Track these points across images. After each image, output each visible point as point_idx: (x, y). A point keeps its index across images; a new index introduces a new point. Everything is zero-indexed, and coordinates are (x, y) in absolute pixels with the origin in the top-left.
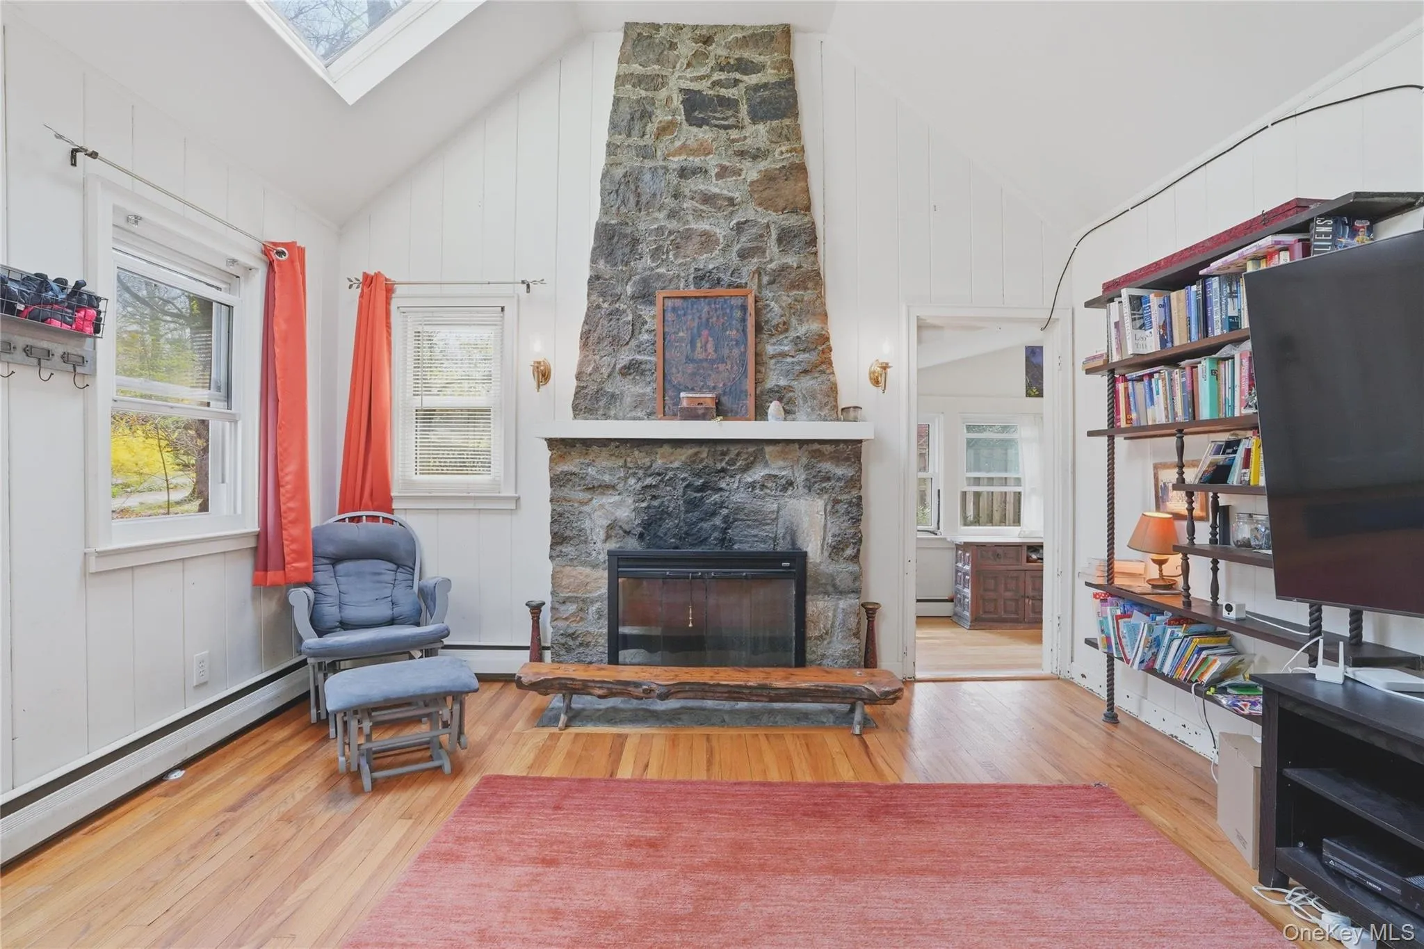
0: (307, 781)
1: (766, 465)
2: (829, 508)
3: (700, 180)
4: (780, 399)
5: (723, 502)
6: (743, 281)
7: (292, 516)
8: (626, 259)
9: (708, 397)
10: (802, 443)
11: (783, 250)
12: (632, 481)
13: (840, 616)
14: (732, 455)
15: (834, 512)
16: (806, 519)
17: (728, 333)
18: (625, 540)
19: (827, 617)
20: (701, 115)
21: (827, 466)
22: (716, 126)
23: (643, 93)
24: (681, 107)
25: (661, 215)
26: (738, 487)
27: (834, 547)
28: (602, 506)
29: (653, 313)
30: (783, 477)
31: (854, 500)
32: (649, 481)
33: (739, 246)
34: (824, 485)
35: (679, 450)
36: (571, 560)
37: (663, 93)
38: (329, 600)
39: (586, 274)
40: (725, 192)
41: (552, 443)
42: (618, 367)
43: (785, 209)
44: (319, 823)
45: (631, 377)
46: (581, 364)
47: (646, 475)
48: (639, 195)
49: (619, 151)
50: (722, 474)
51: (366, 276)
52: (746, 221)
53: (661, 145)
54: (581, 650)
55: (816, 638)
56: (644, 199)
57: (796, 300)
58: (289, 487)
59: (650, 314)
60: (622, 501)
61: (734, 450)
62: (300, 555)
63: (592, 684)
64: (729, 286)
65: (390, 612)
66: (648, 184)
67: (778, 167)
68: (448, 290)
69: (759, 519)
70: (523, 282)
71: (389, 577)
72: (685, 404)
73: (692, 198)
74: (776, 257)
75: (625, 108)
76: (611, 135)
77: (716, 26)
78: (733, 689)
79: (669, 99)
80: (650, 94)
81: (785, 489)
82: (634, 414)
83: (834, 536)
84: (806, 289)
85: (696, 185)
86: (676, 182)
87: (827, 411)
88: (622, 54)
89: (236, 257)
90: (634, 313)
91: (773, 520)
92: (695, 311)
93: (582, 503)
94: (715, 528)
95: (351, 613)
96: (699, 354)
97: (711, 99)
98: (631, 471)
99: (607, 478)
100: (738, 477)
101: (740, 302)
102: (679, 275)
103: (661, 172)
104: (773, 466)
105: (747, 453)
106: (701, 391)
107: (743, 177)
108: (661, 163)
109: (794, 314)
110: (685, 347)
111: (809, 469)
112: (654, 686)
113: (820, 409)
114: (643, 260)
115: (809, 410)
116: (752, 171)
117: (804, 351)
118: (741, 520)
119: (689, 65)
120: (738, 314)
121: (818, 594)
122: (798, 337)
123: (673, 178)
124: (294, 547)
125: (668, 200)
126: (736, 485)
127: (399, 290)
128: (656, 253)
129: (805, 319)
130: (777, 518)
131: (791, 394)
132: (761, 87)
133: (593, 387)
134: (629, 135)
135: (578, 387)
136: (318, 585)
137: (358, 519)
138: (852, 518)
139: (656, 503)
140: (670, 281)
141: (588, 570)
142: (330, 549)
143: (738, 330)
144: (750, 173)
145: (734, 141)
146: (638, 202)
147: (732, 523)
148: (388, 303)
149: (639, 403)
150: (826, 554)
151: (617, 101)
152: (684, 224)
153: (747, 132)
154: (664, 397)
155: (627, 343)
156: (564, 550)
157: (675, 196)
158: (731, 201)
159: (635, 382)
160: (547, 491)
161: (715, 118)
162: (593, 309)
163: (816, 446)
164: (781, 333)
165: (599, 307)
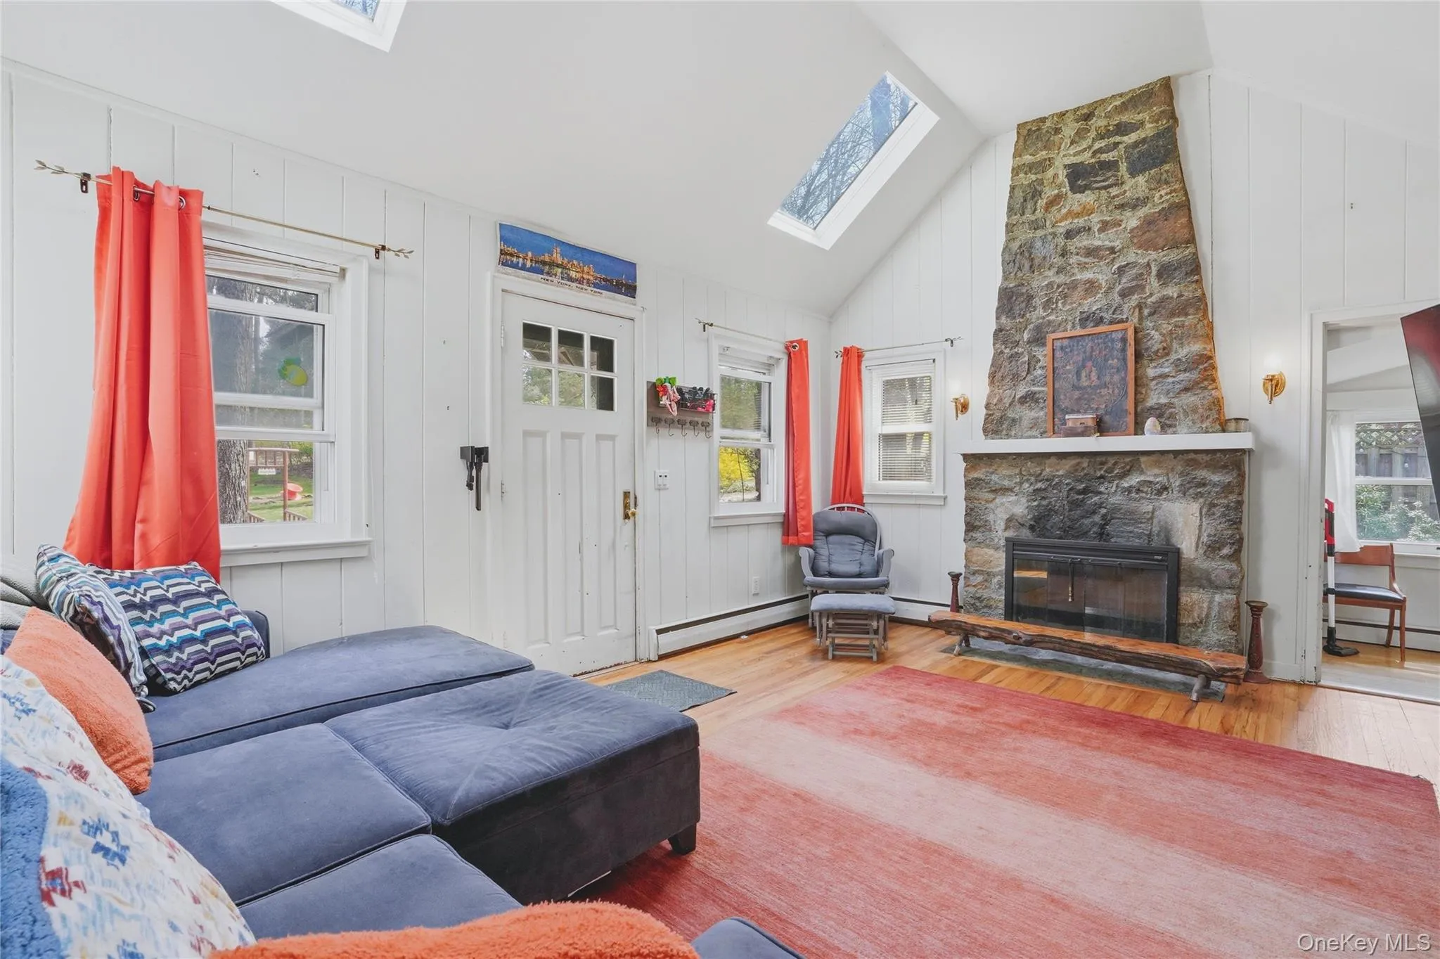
0: (803, 650)
1: (1142, 472)
2: (1204, 510)
3: (1084, 238)
4: (1159, 416)
5: (1102, 503)
6: (1125, 317)
7: (802, 504)
8: (1022, 313)
9: (1088, 418)
10: (1176, 453)
11: (1163, 284)
12: (1026, 485)
13: (1216, 609)
14: (1110, 465)
15: (1210, 514)
16: (1181, 519)
17: (1110, 362)
18: (1021, 530)
19: (1201, 608)
20: (1084, 183)
21: (1203, 474)
22: (1097, 188)
23: (1033, 177)
24: (1066, 180)
25: (1051, 273)
26: (1116, 491)
27: (1209, 546)
28: (1002, 504)
29: (1045, 352)
30: (1158, 483)
31: (1232, 504)
32: (1039, 485)
33: (1120, 286)
34: (1199, 490)
35: (1064, 461)
36: (979, 543)
37: (1050, 173)
38: (823, 558)
39: (993, 327)
40: (1107, 243)
41: (966, 457)
42: (1017, 397)
43: (1164, 247)
44: (803, 666)
45: (1027, 405)
46: (989, 397)
47: (1037, 481)
48: (1032, 260)
49: (1015, 228)
50: (1102, 480)
51: (845, 349)
52: (1128, 264)
53: (1049, 216)
54: (985, 610)
55: (1189, 625)
56: (1036, 262)
57: (1176, 326)
58: (800, 487)
59: (1043, 354)
60: (1018, 501)
61: (1111, 461)
62: (806, 528)
63: (978, 628)
64: (1111, 323)
65: (858, 570)
66: (1040, 250)
67: (1157, 210)
68: (897, 352)
69: (1133, 518)
70: (946, 340)
71: (859, 547)
72: (1070, 424)
73: (1077, 254)
74: (1156, 291)
75: (1019, 194)
76: (1009, 217)
77: (1096, 102)
78: (1084, 646)
79: (1056, 176)
80: (1039, 176)
81: (1159, 493)
82: (1029, 433)
83: (1209, 535)
84: (1187, 315)
85: (1083, 242)
86: (1063, 243)
87: (1208, 424)
88: (1016, 150)
89: (772, 355)
90: (1029, 354)
91: (1148, 519)
92: (1080, 347)
93: (987, 501)
94: (1094, 524)
95: (836, 567)
96: (1084, 382)
97: (1092, 166)
98: (1025, 478)
99: (1006, 483)
100: (1116, 482)
101: (1120, 335)
102: (1066, 320)
103: (1050, 238)
104: (1149, 473)
105: (1124, 463)
106: (1085, 413)
107: (1123, 226)
108: (1051, 230)
109: (1175, 338)
110: (1072, 377)
111: (1184, 476)
112: (1021, 634)
113: (1202, 422)
114: (1036, 312)
115: (1190, 423)
116: (1132, 220)
117: (1185, 371)
118: (1119, 518)
119: (1072, 143)
120: (1119, 345)
121: (1193, 586)
122: (1179, 359)
123: (1061, 241)
124: (803, 523)
125: (1058, 261)
126: (1114, 488)
127: (867, 355)
128: (1046, 305)
129: (1186, 342)
130: (1152, 518)
131: (1171, 410)
132: (1140, 143)
133: (998, 414)
134: (1023, 214)
135: (987, 414)
136: (816, 548)
137: (843, 508)
138: (1229, 520)
139: (1044, 503)
140: (1060, 324)
141: (991, 552)
142: (823, 526)
143: (1118, 359)
144: (1130, 222)
145: (1114, 197)
146: (1031, 267)
147: (1110, 521)
148: (859, 363)
149: (1034, 424)
150: (1201, 551)
151: (1013, 188)
152: (1071, 276)
153: (1126, 187)
154: (1054, 419)
155: (1024, 378)
156: (974, 535)
157: (1063, 255)
158: (1112, 250)
159: (1031, 409)
160: (962, 492)
161: (1096, 182)
162: (998, 355)
163: (1192, 456)
164: (1162, 357)
165: (1002, 352)
